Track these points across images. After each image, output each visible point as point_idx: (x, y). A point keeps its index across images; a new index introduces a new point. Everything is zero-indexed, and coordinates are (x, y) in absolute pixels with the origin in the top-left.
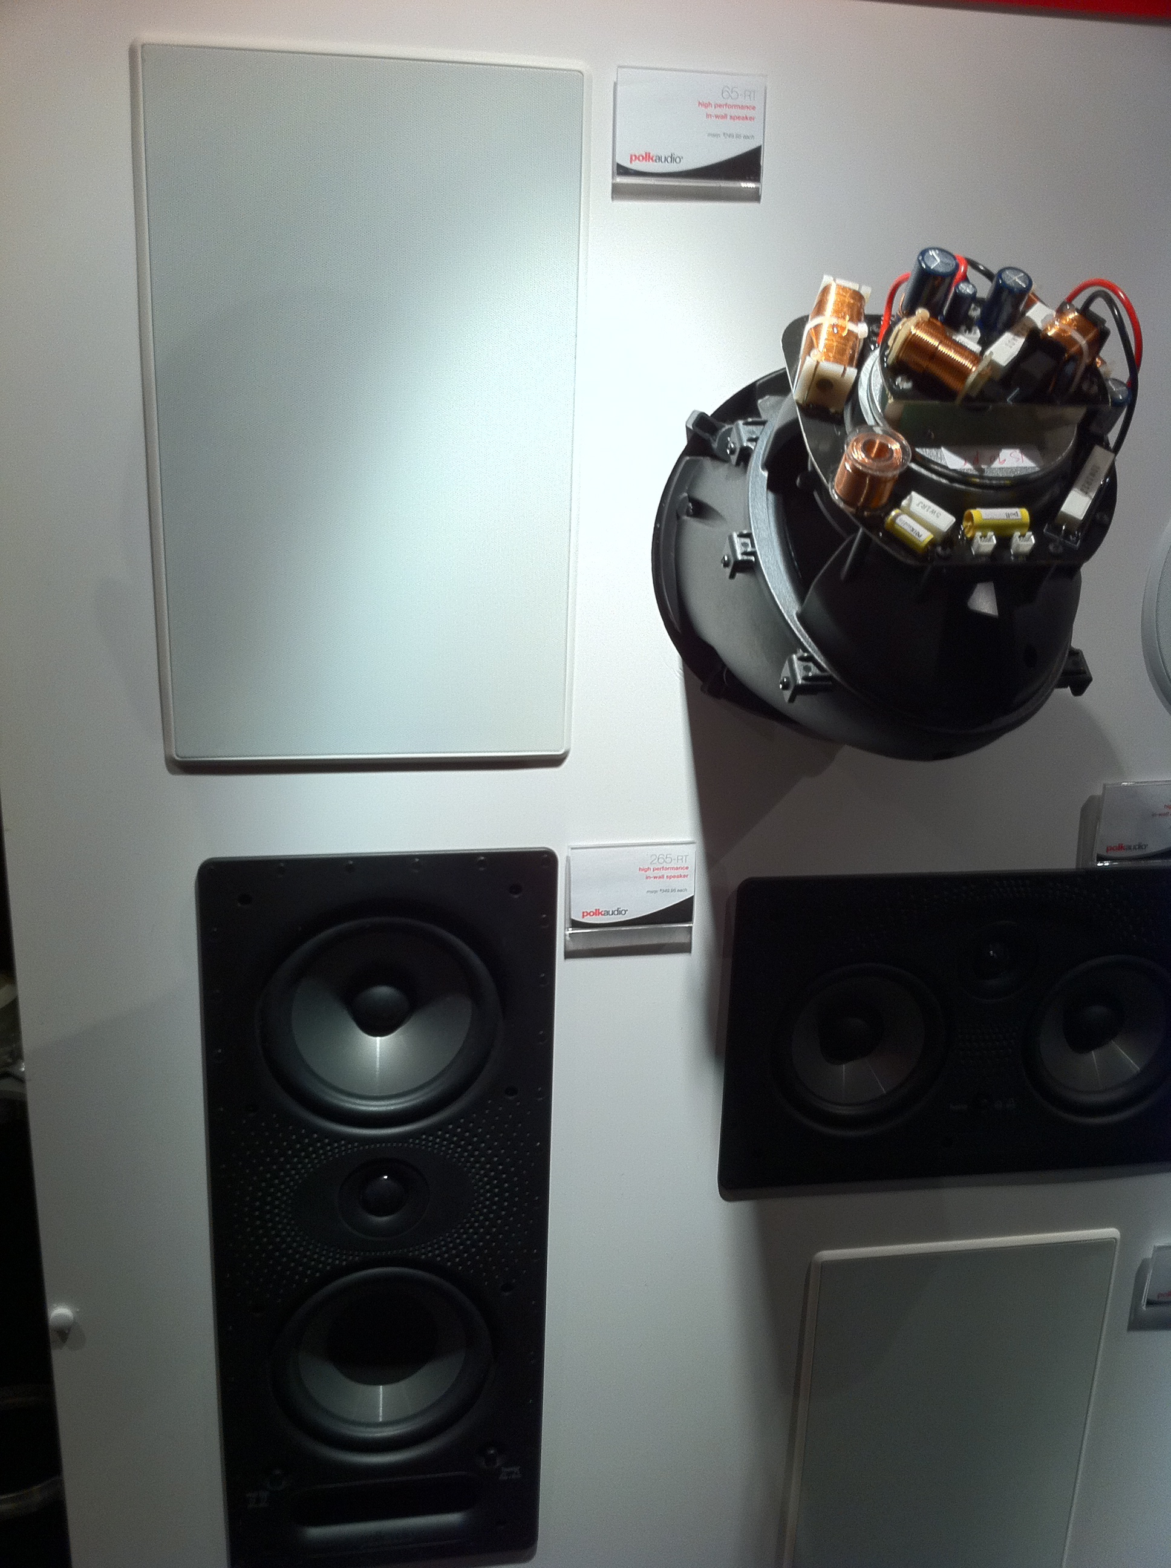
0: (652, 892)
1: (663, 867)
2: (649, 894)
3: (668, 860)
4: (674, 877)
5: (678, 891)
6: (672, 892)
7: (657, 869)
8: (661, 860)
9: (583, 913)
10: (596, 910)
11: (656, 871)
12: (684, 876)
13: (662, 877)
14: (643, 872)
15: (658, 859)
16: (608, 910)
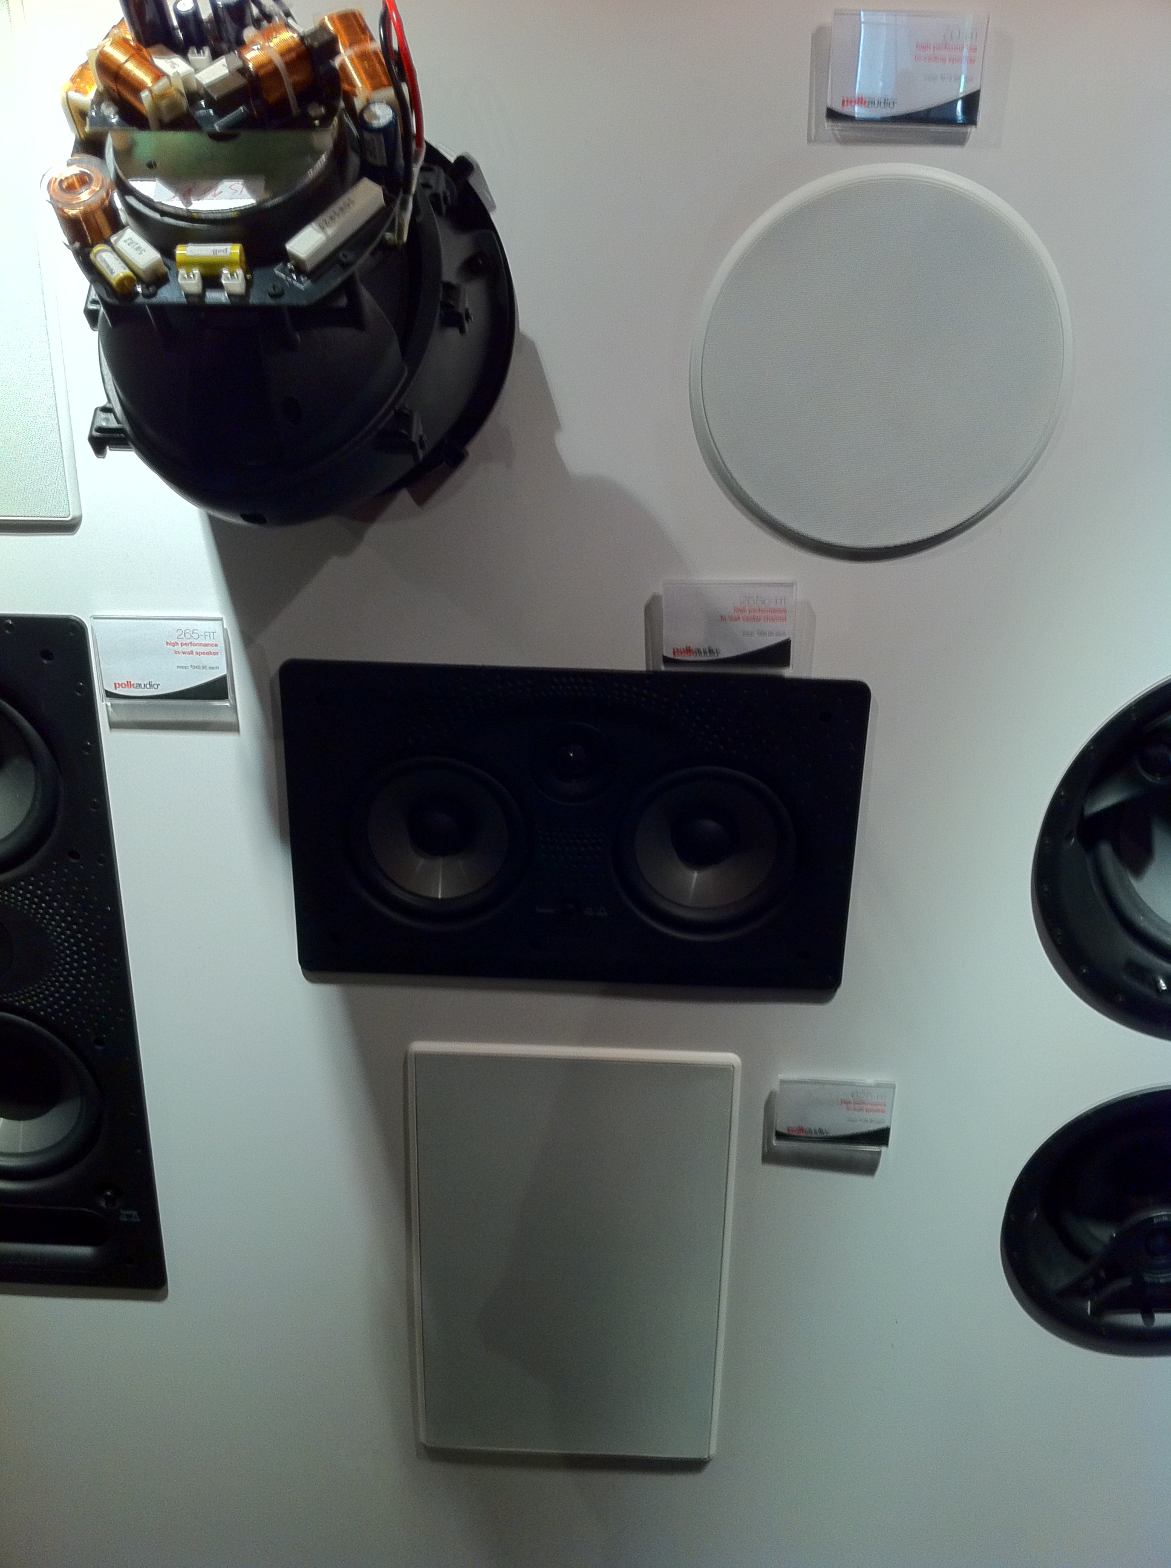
0: (182, 667)
1: (191, 643)
2: (179, 669)
3: (195, 636)
4: (203, 653)
5: (210, 668)
6: (203, 669)
7: (186, 644)
8: (188, 636)
9: (115, 684)
10: (127, 682)
11: (184, 647)
12: (214, 654)
13: (191, 653)
14: (171, 647)
15: (185, 634)
16: (140, 683)
